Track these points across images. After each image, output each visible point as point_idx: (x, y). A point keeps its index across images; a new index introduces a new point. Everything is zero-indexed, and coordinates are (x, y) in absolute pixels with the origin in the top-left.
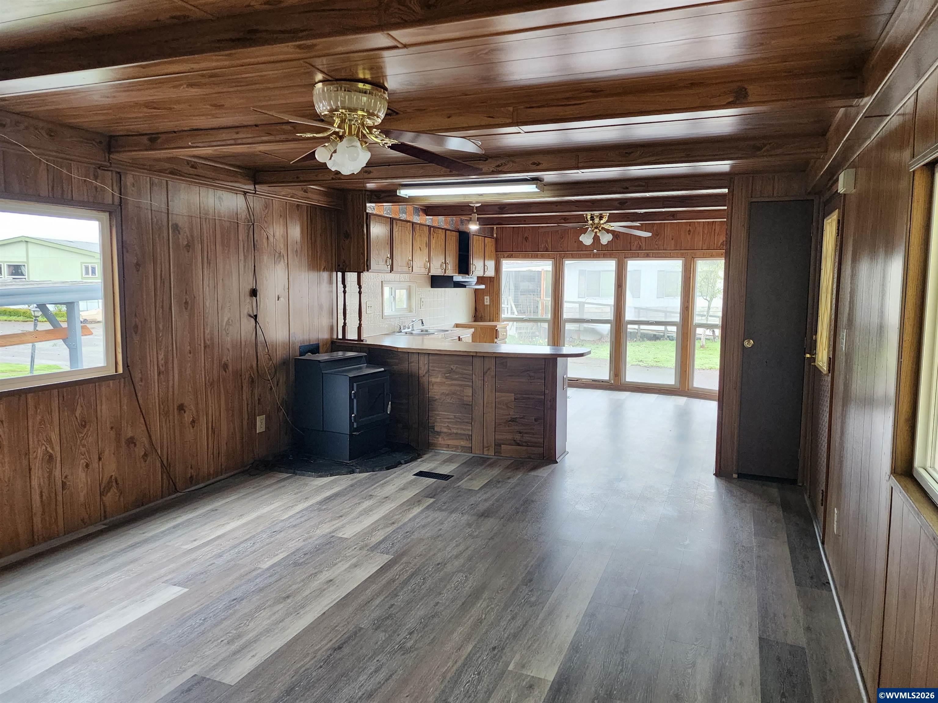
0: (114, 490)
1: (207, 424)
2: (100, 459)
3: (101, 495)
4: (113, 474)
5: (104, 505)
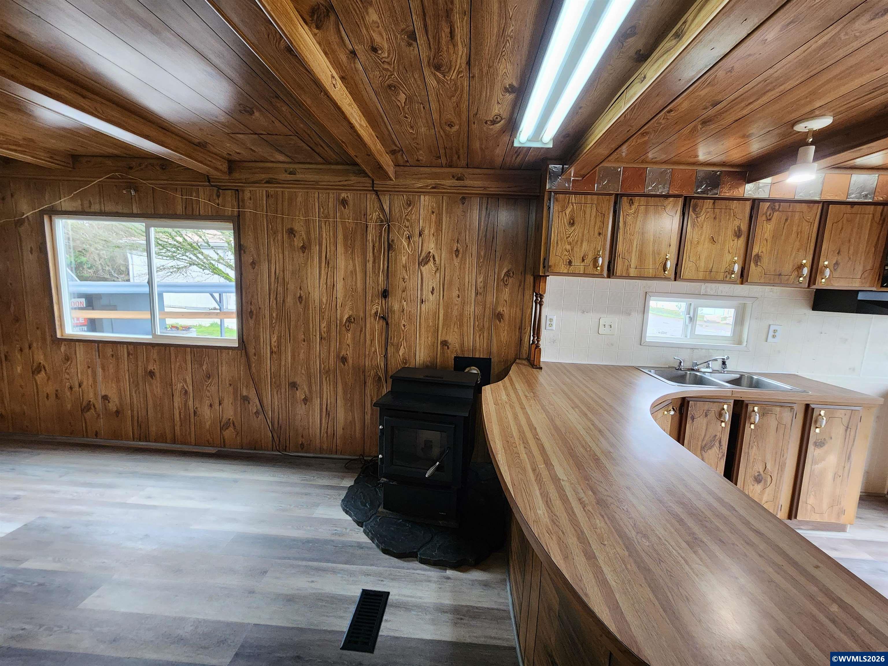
0: (231, 429)
2: (220, 404)
3: (221, 429)
4: (231, 418)
5: (224, 438)
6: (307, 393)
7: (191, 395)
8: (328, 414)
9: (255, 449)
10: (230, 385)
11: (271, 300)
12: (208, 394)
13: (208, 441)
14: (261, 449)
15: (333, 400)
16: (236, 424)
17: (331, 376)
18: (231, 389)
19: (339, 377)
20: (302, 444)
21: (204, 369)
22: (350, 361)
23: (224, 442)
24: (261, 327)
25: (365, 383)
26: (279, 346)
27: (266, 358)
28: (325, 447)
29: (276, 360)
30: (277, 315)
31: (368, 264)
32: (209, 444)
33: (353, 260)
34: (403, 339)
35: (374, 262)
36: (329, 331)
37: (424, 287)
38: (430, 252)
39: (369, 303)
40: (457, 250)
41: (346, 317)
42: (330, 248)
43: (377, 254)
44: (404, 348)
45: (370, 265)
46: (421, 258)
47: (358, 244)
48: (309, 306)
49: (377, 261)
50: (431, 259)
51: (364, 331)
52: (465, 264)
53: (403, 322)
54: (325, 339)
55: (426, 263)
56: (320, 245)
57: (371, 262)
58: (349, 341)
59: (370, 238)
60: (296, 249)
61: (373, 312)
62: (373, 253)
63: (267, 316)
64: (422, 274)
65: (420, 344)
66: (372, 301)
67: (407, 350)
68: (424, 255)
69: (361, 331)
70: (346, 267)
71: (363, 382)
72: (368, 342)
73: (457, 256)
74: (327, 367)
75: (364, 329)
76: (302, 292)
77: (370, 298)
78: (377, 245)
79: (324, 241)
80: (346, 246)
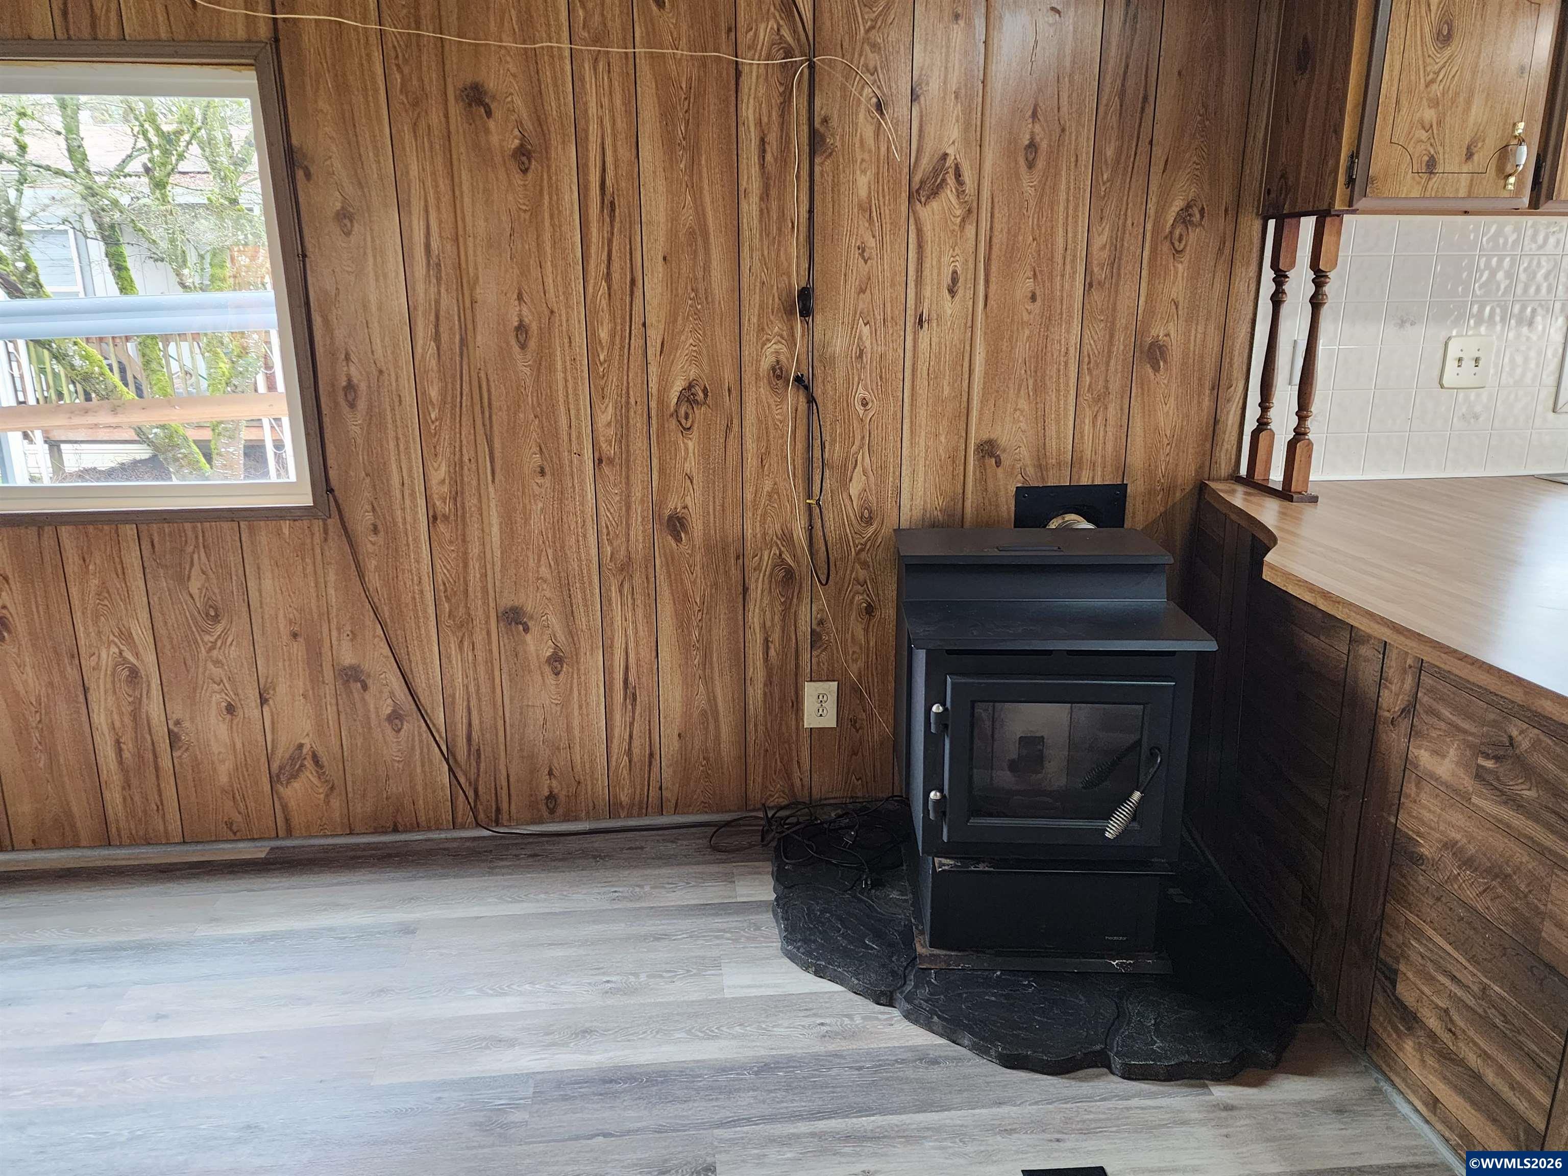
0: (309, 775)
1: (607, 670)
2: (263, 701)
3: (274, 780)
5: (285, 807)
6: (561, 637)
7: (155, 682)
8: (631, 696)
9: (395, 830)
10: (295, 635)
11: (420, 343)
12: (217, 672)
13: (229, 824)
14: (417, 827)
15: (646, 653)
16: (324, 760)
17: (638, 579)
18: (298, 649)
19: (662, 577)
20: (551, 797)
21: (195, 591)
22: (697, 526)
23: (287, 820)
24: (391, 434)
25: (745, 590)
26: (456, 496)
27: (416, 540)
28: (624, 798)
29: (451, 542)
30: (443, 393)
31: (744, 206)
32: (235, 834)
33: (695, 189)
34: (861, 447)
35: (765, 196)
36: (623, 437)
37: (927, 272)
38: (945, 156)
39: (750, 336)
40: (1032, 146)
41: (678, 386)
42: (615, 151)
43: (771, 167)
44: (865, 473)
45: (751, 207)
46: (917, 178)
47: (710, 134)
48: (552, 355)
49: (773, 193)
50: (951, 180)
51: (736, 428)
52: (1055, 189)
53: (861, 392)
54: (611, 461)
55: (935, 192)
56: (581, 142)
57: (754, 199)
58: (691, 465)
59: (749, 112)
60: (498, 159)
61: (766, 363)
62: (763, 166)
63: (409, 398)
64: (919, 231)
65: (913, 458)
66: (761, 329)
67: (872, 479)
68: (926, 164)
69: (728, 428)
70: (673, 218)
71: (740, 589)
72: (751, 462)
73: (1031, 165)
74: (623, 552)
75: (736, 422)
76: (525, 311)
77: (755, 320)
78: (772, 138)
79: (593, 128)
80: (669, 143)
